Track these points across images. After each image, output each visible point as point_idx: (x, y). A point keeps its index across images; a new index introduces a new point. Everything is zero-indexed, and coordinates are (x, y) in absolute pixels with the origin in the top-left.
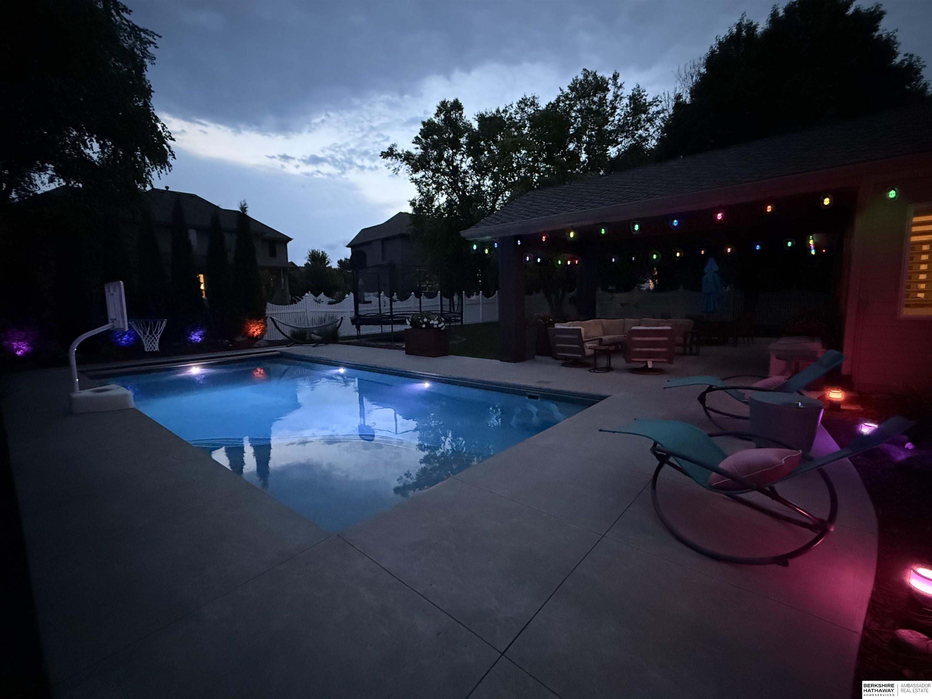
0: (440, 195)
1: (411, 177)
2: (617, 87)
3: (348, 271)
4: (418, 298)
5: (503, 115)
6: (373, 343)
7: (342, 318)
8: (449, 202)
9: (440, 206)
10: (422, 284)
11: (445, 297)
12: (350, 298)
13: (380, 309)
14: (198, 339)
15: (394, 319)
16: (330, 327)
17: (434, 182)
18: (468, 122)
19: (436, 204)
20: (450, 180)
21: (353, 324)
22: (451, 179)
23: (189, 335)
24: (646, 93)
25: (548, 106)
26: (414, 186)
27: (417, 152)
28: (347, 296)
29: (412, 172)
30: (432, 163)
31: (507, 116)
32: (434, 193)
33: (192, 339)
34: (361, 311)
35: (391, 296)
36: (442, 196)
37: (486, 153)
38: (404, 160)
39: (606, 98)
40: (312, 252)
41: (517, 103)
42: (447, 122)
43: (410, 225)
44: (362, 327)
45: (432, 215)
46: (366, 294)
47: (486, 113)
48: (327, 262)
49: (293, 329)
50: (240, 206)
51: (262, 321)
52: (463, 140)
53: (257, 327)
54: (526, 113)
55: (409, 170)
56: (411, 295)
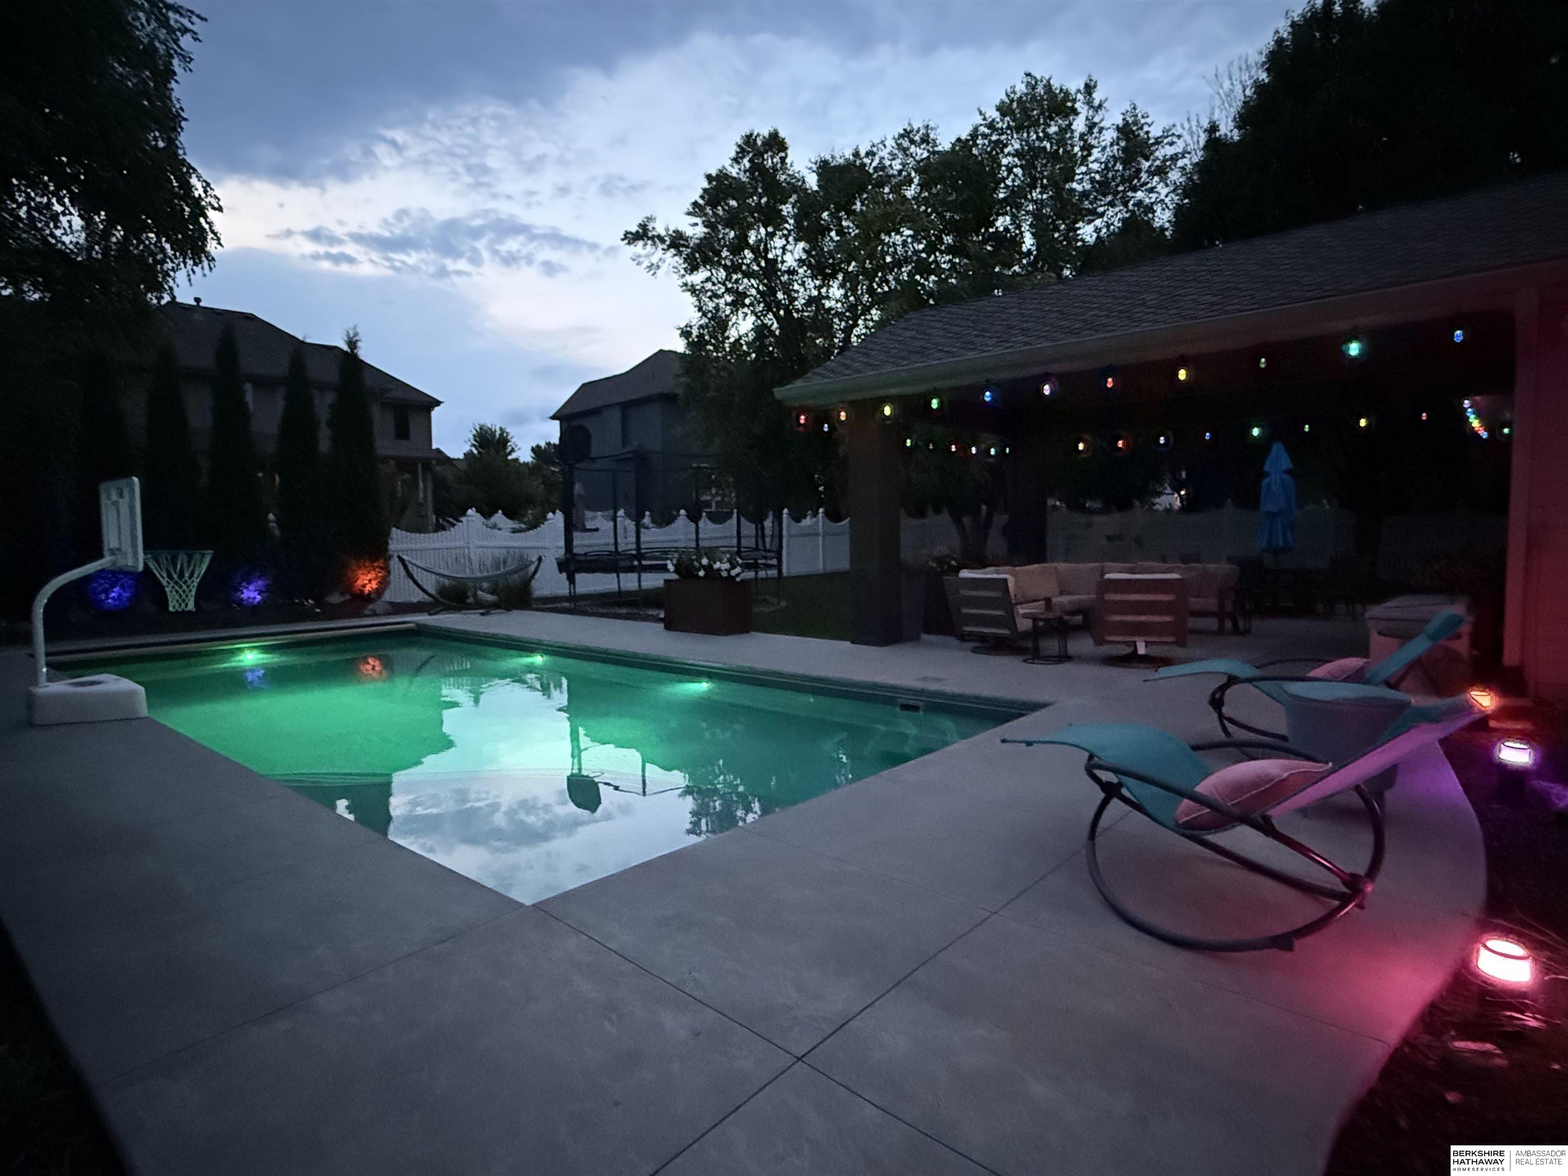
0: (741, 315)
1: (684, 280)
2: (1092, 107)
3: (553, 469)
4: (692, 521)
5: (867, 161)
6: (601, 611)
7: (540, 559)
8: (761, 331)
9: (740, 337)
10: (702, 494)
11: (749, 520)
12: (556, 520)
13: (616, 544)
14: (254, 598)
15: (644, 563)
16: (515, 576)
17: (728, 291)
18: (796, 175)
19: (733, 334)
20: (761, 287)
21: (561, 571)
22: (764, 285)
23: (238, 590)
24: (1149, 120)
25: (954, 145)
26: (690, 300)
27: (695, 232)
28: (550, 515)
29: (686, 271)
30: (725, 253)
31: (874, 164)
32: (728, 312)
33: (243, 596)
34: (578, 546)
35: (638, 519)
36: (744, 319)
37: (833, 234)
38: (669, 247)
39: (1073, 127)
40: (481, 429)
41: (894, 138)
42: (757, 173)
43: (680, 376)
44: (579, 577)
45: (724, 357)
46: (589, 514)
47: (833, 157)
48: (509, 449)
49: (442, 579)
50: (346, 338)
51: (381, 563)
52: (787, 209)
53: (370, 577)
54: (912, 156)
55: (680, 268)
56: (679, 516)
